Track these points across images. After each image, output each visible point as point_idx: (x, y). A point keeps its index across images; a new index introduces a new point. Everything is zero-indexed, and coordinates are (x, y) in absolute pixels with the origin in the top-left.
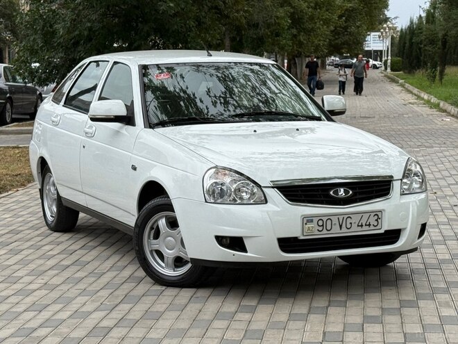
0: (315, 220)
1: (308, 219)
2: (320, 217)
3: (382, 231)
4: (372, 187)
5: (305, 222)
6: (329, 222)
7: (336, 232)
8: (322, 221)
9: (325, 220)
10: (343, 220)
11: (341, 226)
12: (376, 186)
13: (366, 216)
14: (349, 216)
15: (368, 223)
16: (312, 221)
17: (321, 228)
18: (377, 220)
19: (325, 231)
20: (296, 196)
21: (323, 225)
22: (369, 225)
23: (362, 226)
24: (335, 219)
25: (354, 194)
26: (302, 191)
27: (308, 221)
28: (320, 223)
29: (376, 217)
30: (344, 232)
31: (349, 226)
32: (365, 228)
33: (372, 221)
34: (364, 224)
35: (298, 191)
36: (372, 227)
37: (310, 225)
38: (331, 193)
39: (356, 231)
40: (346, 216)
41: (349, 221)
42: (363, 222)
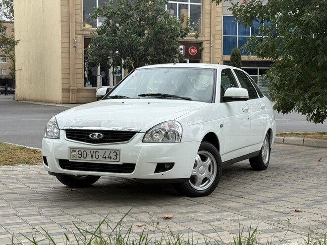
0: (77, 150)
1: (73, 150)
2: (80, 149)
3: (120, 163)
5: (71, 151)
6: (85, 153)
7: (89, 160)
9: (82, 151)
10: (94, 153)
11: (92, 157)
13: (108, 152)
14: (97, 151)
15: (109, 157)
16: (75, 151)
17: (80, 156)
18: (116, 156)
19: (82, 158)
21: (81, 154)
22: (111, 158)
23: (105, 158)
24: (88, 152)
25: (104, 138)
26: (77, 133)
27: (73, 151)
29: (115, 154)
30: (94, 161)
31: (97, 157)
32: (107, 159)
33: (113, 155)
34: (107, 157)
35: (74, 133)
36: (112, 160)
37: (74, 153)
38: (90, 136)
39: (101, 161)
40: (95, 151)
41: (97, 153)
42: (107, 155)
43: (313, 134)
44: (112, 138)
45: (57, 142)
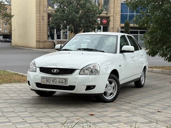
0: (45, 78)
1: (43, 78)
2: (47, 78)
3: (68, 85)
5: (42, 79)
6: (49, 80)
7: (51, 83)
8: (48, 79)
9: (48, 78)
11: (53, 82)
13: (61, 80)
15: (62, 82)
16: (44, 79)
17: (47, 81)
18: (65, 81)
19: (48, 82)
21: (47, 80)
22: (63, 83)
23: (60, 82)
24: (51, 79)
26: (45, 69)
30: (54, 84)
31: (56, 82)
32: (61, 83)
34: (61, 82)
35: (44, 69)
36: (64, 83)
37: (43, 80)
38: (52, 71)
39: (58, 84)
40: (55, 79)
43: (167, 67)
44: (63, 72)
45: (35, 74)
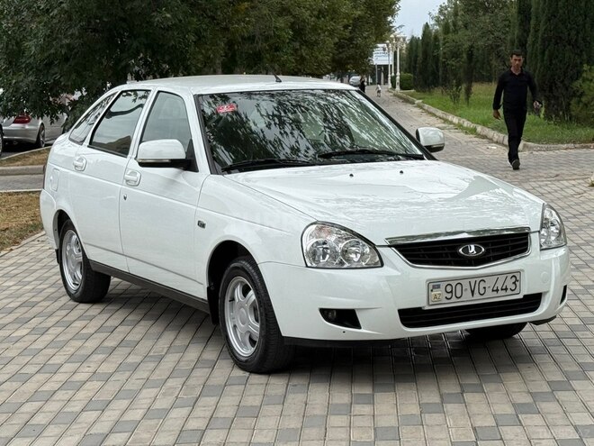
0: (443, 285)
1: (434, 285)
2: (448, 282)
3: (520, 296)
4: (507, 242)
5: (431, 288)
6: (459, 287)
7: (467, 299)
8: (451, 287)
9: (454, 284)
10: (476, 285)
11: (473, 292)
12: (512, 241)
13: (502, 278)
14: (482, 279)
15: (504, 287)
16: (439, 287)
17: (449, 295)
18: (514, 283)
19: (454, 299)
20: (418, 256)
21: (451, 292)
22: (506, 289)
23: (497, 290)
24: (465, 284)
25: (487, 251)
27: (434, 287)
28: (449, 289)
29: (514, 279)
30: (477, 299)
31: (482, 291)
32: (501, 293)
33: (509, 284)
34: (499, 289)
36: (509, 292)
37: (436, 292)
38: (460, 250)
39: (491, 297)
40: (478, 280)
41: (482, 285)
42: (499, 285)
